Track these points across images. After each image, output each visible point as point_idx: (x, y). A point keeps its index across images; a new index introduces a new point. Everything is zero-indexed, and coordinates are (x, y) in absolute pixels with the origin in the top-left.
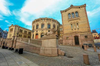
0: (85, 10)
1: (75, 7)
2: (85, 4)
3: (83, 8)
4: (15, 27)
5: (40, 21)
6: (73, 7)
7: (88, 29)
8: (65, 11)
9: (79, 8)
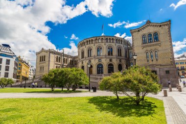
0: (169, 31)
1: (153, 24)
2: (170, 21)
3: (167, 27)
4: (48, 53)
5: (93, 42)
6: (151, 24)
7: (172, 60)
8: (137, 30)
9: (160, 26)
